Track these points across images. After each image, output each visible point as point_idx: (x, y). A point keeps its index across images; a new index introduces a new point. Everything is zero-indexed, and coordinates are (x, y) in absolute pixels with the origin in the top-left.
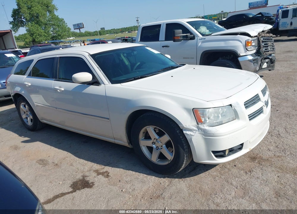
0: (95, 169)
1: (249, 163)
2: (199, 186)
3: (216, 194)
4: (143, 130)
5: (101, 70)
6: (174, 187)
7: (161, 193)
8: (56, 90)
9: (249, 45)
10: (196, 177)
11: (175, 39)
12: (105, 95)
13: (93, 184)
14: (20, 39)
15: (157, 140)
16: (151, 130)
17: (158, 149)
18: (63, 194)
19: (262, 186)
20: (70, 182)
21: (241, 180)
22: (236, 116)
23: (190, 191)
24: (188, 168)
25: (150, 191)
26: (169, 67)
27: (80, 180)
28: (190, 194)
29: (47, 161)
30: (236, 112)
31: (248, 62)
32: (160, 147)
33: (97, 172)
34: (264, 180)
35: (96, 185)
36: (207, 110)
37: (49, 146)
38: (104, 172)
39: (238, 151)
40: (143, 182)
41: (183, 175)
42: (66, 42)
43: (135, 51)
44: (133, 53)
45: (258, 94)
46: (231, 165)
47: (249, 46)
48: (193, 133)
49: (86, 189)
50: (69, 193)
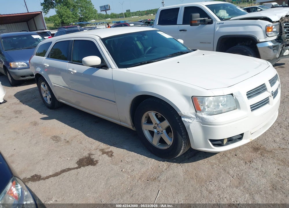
0: (101, 148)
1: (251, 154)
2: (195, 172)
3: (211, 181)
4: (145, 115)
5: (110, 54)
6: (171, 172)
7: (158, 176)
8: (69, 72)
9: (270, 30)
10: (194, 164)
11: (192, 23)
12: (112, 79)
13: (97, 162)
14: (51, 20)
15: (158, 125)
16: (152, 115)
17: (159, 133)
18: (69, 169)
19: (259, 178)
20: (77, 159)
21: (239, 169)
22: (237, 106)
23: (186, 176)
24: (189, 154)
25: (148, 173)
26: (179, 53)
27: (86, 158)
28: (185, 179)
29: (60, 138)
30: (237, 101)
31: (268, 48)
32: (160, 132)
33: (102, 151)
34: (263, 172)
35: (99, 163)
36: (207, 98)
37: (64, 124)
38: (109, 151)
39: (237, 141)
40: (143, 164)
41: (182, 160)
42: (92, 24)
43: (146, 35)
44: (144, 37)
45: (264, 84)
46: (232, 154)
47: (270, 32)
48: (191, 120)
49: (90, 166)
50: (74, 169)
